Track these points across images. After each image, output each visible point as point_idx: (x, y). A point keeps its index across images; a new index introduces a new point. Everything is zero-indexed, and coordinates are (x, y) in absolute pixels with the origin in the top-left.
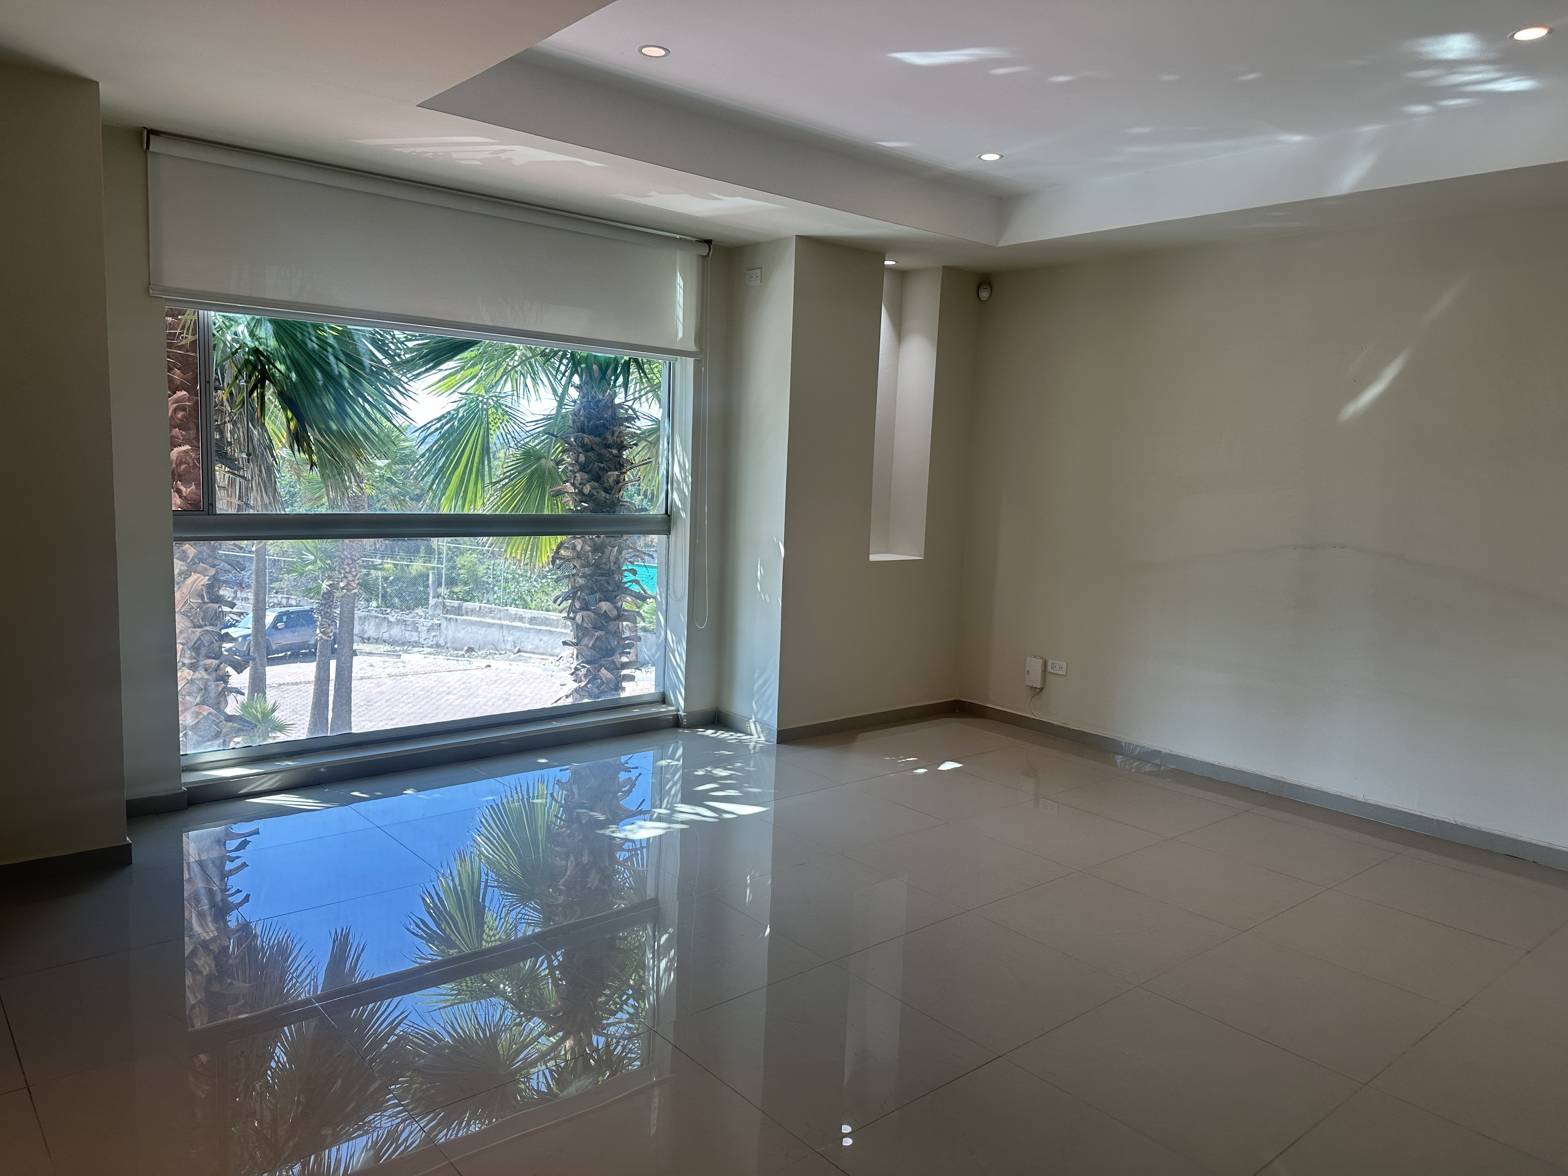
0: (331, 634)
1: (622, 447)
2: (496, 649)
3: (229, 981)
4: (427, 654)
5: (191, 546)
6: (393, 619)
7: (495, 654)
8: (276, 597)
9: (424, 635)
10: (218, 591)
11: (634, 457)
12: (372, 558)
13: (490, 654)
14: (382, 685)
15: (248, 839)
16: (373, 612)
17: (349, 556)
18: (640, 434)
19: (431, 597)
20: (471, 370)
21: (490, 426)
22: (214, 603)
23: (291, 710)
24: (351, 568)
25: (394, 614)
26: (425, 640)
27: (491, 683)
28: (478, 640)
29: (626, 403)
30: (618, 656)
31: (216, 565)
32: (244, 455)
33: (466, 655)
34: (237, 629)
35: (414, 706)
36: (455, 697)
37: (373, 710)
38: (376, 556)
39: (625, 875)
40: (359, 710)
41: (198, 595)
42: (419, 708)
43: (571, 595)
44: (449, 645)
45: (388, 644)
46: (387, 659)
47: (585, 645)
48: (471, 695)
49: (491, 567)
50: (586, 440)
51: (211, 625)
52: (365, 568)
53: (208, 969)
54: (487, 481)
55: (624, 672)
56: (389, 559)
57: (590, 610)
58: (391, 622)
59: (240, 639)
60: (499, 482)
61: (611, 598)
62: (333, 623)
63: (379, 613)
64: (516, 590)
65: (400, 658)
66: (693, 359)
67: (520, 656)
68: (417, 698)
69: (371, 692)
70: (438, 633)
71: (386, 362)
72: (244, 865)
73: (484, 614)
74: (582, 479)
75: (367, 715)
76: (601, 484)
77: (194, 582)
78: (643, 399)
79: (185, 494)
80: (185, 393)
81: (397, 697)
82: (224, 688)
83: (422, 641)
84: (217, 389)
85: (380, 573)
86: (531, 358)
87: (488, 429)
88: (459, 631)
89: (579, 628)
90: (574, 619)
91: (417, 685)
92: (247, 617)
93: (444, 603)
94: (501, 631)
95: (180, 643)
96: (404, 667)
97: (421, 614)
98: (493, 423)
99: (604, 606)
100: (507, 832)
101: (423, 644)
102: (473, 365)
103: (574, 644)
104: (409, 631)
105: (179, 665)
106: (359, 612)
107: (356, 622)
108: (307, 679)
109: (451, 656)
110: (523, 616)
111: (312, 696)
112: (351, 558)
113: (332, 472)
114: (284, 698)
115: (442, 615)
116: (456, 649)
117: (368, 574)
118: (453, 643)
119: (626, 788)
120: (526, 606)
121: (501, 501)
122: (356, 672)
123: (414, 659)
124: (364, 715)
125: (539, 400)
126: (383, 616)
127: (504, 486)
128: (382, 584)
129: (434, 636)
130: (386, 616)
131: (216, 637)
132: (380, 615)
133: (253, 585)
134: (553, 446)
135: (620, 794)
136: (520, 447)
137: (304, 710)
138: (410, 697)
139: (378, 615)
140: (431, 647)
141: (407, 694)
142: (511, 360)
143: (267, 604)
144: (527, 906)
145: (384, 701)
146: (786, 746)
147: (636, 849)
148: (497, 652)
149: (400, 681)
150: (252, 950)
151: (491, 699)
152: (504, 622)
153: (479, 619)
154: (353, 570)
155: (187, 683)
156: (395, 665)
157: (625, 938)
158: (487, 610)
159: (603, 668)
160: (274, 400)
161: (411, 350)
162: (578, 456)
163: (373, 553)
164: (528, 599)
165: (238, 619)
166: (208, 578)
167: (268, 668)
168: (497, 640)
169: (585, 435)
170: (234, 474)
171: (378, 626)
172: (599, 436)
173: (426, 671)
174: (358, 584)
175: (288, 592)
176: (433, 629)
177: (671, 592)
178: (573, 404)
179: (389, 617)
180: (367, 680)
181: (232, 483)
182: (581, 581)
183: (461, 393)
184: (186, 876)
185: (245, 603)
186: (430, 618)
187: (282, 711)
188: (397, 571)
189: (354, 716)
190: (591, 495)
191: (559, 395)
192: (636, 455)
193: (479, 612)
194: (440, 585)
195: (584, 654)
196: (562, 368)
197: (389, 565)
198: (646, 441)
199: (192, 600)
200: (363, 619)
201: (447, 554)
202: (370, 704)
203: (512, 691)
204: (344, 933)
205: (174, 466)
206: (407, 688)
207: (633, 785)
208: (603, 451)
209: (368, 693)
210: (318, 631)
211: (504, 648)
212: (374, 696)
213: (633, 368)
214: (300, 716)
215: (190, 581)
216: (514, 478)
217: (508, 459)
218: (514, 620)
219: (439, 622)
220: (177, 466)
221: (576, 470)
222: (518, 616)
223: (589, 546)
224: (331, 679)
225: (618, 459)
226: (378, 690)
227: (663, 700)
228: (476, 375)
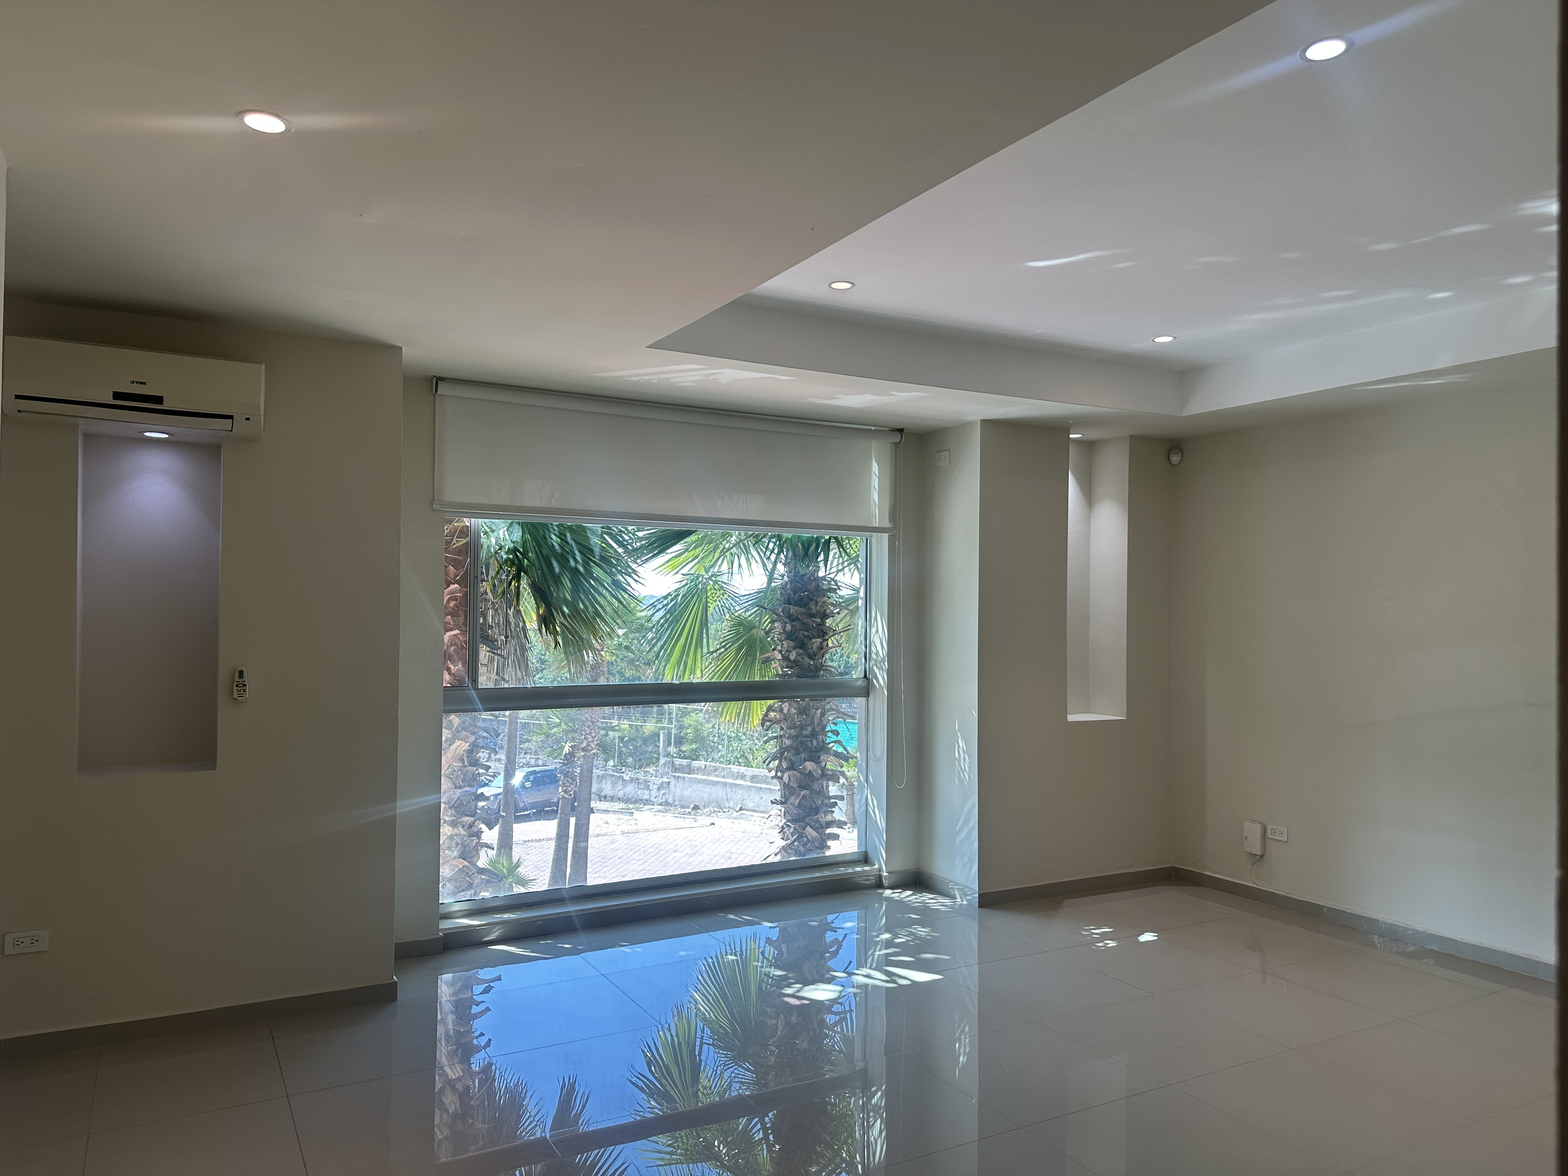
0: (572, 793)
1: (825, 616)
2: (720, 807)
3: (471, 1121)
4: (657, 811)
5: (457, 716)
6: (627, 778)
7: (719, 812)
8: (525, 758)
9: (654, 793)
10: (476, 755)
11: (837, 624)
12: (610, 719)
13: (715, 811)
14: (615, 842)
15: (491, 984)
16: (610, 771)
17: (590, 719)
18: (843, 602)
19: (661, 757)
20: (693, 552)
21: (709, 600)
22: (473, 766)
23: (534, 866)
24: (591, 730)
25: (628, 772)
26: (655, 798)
27: (714, 841)
28: (703, 798)
29: (829, 576)
30: (823, 815)
31: (476, 733)
32: (503, 638)
33: (692, 813)
34: (489, 788)
35: (644, 863)
36: (682, 854)
37: (607, 866)
38: (614, 717)
39: (835, 1039)
40: (594, 866)
41: (460, 760)
42: (649, 865)
43: (779, 755)
44: (677, 803)
45: (623, 802)
46: (621, 816)
47: (791, 804)
48: (696, 852)
49: (717, 726)
50: (792, 610)
51: (469, 786)
52: (603, 729)
53: (453, 1107)
54: (705, 650)
55: (828, 831)
56: (625, 721)
57: (795, 770)
58: (625, 780)
59: (492, 798)
60: (715, 651)
61: (816, 760)
62: (574, 782)
63: (615, 772)
64: (739, 749)
65: (632, 816)
66: (887, 534)
67: (742, 814)
68: (646, 856)
69: (606, 848)
70: (667, 791)
71: (620, 550)
72: (488, 1009)
73: (709, 773)
74: (788, 647)
75: (602, 871)
76: (806, 651)
77: (457, 748)
78: (846, 569)
79: (453, 672)
80: (457, 586)
81: (630, 853)
82: (477, 843)
83: (653, 799)
84: (483, 581)
85: (617, 734)
86: (745, 539)
87: (707, 602)
88: (686, 790)
89: (785, 786)
90: (781, 778)
91: (648, 842)
92: (499, 777)
93: (673, 762)
94: (725, 789)
95: (443, 802)
96: (636, 824)
97: (653, 772)
98: (711, 598)
99: (808, 765)
100: (722, 989)
101: (653, 802)
102: (695, 548)
103: (782, 803)
104: (641, 789)
105: (442, 821)
106: (597, 771)
107: (594, 781)
108: (548, 837)
109: (679, 813)
110: (745, 774)
111: (552, 852)
112: (591, 721)
113: (574, 649)
114: (528, 854)
115: (670, 773)
116: (683, 807)
117: (606, 735)
118: (680, 801)
119: (833, 949)
120: (748, 764)
121: (718, 669)
122: (593, 829)
123: (646, 817)
124: (599, 871)
125: (752, 576)
126: (618, 775)
127: (720, 654)
128: (619, 744)
129: (664, 794)
130: (621, 774)
131: (472, 797)
132: (616, 774)
133: (505, 747)
134: (763, 616)
135: (827, 955)
136: (734, 619)
137: (545, 866)
138: (640, 854)
139: (614, 773)
140: (661, 804)
141: (638, 851)
142: (727, 542)
143: (517, 765)
144: (740, 1066)
145: (617, 858)
146: (987, 910)
147: (845, 1012)
148: (720, 810)
149: (632, 838)
150: (491, 1093)
151: (714, 857)
152: (727, 780)
153: (704, 777)
154: (593, 731)
155: (447, 838)
156: (628, 822)
157: (834, 1105)
158: (711, 768)
159: (808, 827)
160: (527, 588)
161: (641, 539)
162: (785, 626)
163: (611, 715)
164: (750, 757)
165: (492, 779)
166: (468, 744)
167: (515, 826)
168: (720, 798)
169: (791, 606)
170: (494, 653)
171: (614, 784)
172: (804, 606)
173: (656, 829)
174: (597, 745)
175: (536, 753)
176: (662, 787)
177: (870, 753)
178: (781, 578)
179: (624, 775)
180: (602, 837)
181: (491, 660)
182: (788, 742)
183: (683, 575)
184: (439, 1017)
185: (498, 766)
186: (660, 776)
187: (526, 867)
188: (632, 731)
189: (589, 872)
190: (796, 662)
191: (770, 570)
192: (840, 622)
193: (704, 771)
194: (669, 744)
195: (790, 812)
196: (771, 545)
197: (625, 726)
198: (847, 609)
199: (454, 764)
200: (601, 778)
201: (677, 714)
202: (604, 860)
203: (733, 850)
204: (571, 1081)
205: (446, 647)
206: (639, 845)
207: (840, 946)
208: (807, 620)
209: (603, 850)
210: (560, 790)
211: (727, 805)
212: (609, 853)
213: (833, 546)
214: (542, 872)
215: (453, 747)
216: (730, 647)
217: (724, 630)
218: (737, 778)
219: (668, 780)
220: (448, 647)
221: (783, 639)
222: (740, 774)
223: (795, 709)
224: (570, 836)
225: (821, 627)
226: (612, 847)
227: (865, 859)
228: (698, 556)
